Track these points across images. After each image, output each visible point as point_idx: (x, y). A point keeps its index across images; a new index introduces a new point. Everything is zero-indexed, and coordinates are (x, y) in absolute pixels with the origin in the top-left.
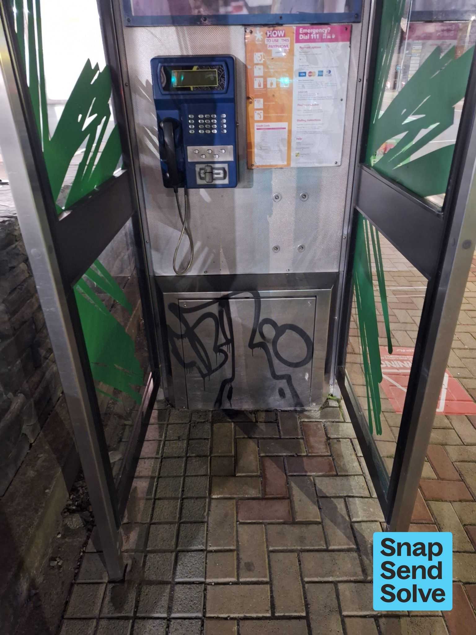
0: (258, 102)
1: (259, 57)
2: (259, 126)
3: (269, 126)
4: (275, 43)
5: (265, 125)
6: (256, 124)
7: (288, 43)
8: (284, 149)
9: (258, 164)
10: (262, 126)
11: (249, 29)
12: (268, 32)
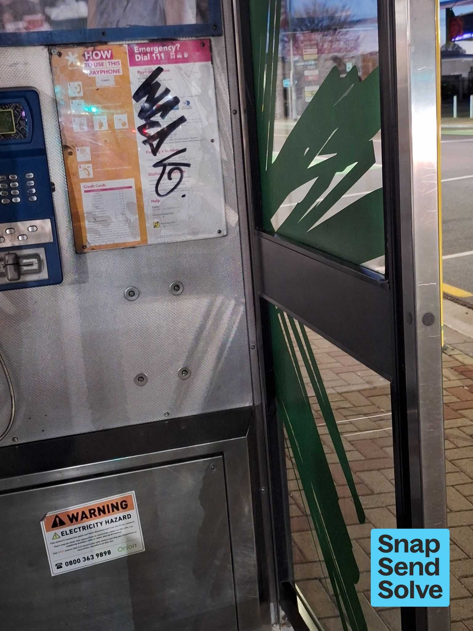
0: (83, 151)
1: (76, 88)
2: (89, 187)
3: (104, 185)
4: (99, 68)
5: (97, 184)
6: (82, 185)
7: (120, 67)
8: (134, 218)
9: (92, 245)
10: (92, 186)
11: (55, 51)
12: (86, 53)
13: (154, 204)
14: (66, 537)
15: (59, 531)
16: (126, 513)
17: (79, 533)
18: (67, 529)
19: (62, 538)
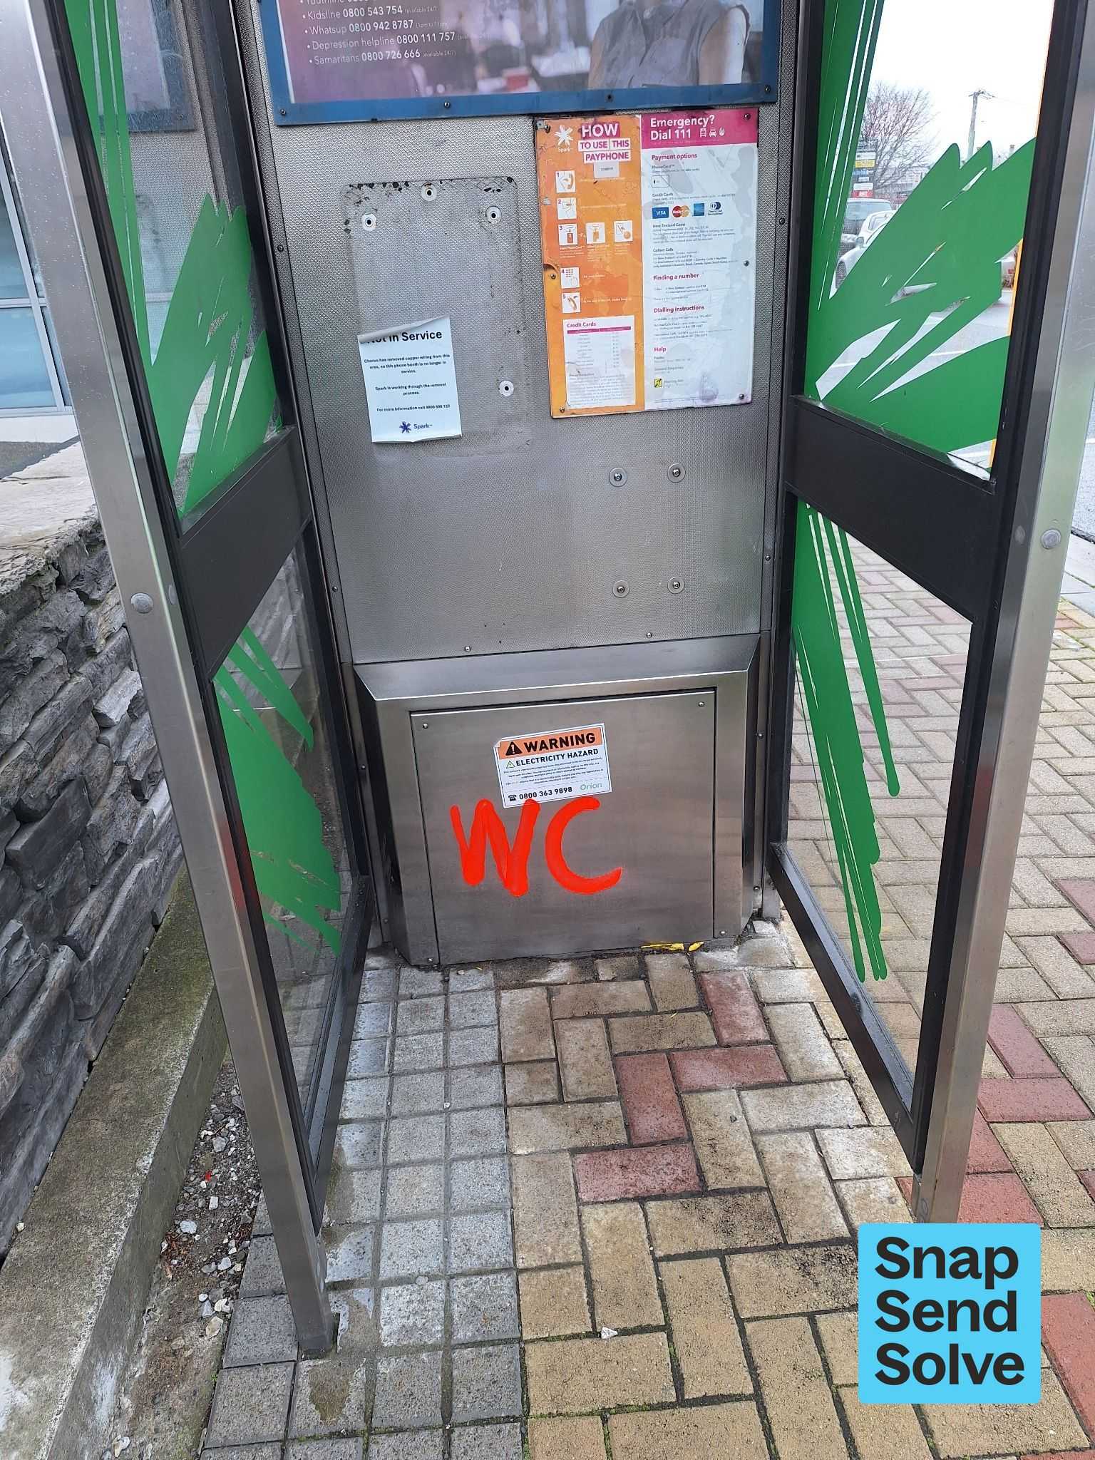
0: (569, 274)
1: (567, 180)
2: (573, 326)
3: (593, 324)
4: (600, 151)
5: (585, 322)
6: (566, 322)
7: (627, 149)
8: (630, 372)
9: (573, 408)
10: (578, 325)
11: (542, 124)
12: (583, 127)
13: (659, 354)
14: (522, 767)
15: (514, 759)
16: (592, 748)
17: (536, 765)
18: (523, 758)
19: (517, 768)
